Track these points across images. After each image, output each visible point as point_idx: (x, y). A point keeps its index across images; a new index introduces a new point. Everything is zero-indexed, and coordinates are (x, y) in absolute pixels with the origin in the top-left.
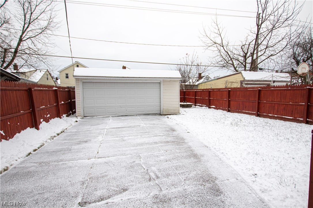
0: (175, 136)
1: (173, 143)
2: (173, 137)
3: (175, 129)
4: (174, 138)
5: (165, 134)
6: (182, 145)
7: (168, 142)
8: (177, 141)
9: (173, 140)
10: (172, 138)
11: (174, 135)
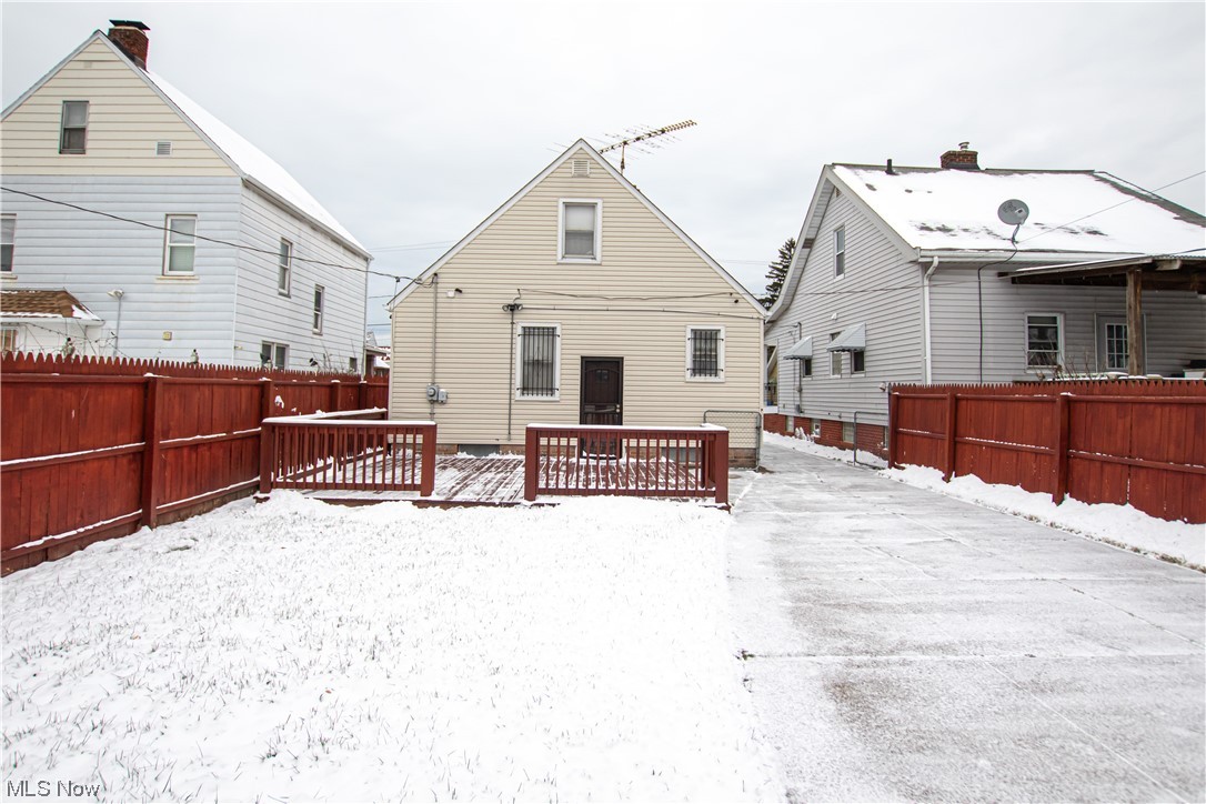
0: (833, 634)
1: (842, 601)
2: (843, 634)
3: (831, 706)
4: (840, 626)
5: (894, 658)
6: (808, 591)
7: (867, 608)
8: (827, 610)
9: (846, 616)
10: (846, 629)
11: (841, 643)
